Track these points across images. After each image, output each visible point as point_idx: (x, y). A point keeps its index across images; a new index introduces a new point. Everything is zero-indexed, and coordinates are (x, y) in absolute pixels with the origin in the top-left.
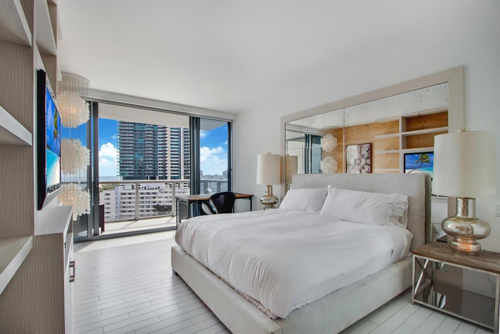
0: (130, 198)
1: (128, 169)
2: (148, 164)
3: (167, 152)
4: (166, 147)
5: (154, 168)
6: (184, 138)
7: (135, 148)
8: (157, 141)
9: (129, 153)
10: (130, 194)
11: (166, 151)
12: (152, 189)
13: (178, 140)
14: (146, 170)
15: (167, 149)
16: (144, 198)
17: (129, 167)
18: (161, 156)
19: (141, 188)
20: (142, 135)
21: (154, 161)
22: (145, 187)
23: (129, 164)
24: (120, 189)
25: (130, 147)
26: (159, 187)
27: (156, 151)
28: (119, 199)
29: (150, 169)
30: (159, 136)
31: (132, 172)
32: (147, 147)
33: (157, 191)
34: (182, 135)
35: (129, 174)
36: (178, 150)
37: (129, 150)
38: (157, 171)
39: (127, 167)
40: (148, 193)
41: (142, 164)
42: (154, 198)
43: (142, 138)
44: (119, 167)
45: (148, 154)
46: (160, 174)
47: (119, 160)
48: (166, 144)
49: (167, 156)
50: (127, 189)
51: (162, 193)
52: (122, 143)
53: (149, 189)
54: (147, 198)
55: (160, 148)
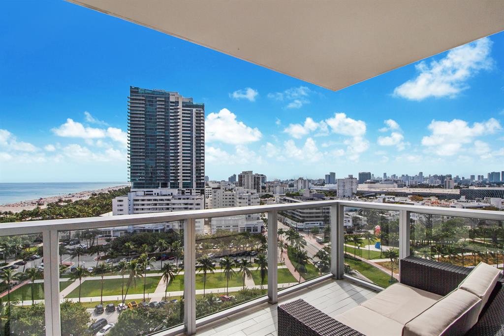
0: (143, 205)
1: (139, 175)
2: (159, 169)
3: (178, 158)
4: (178, 153)
5: (166, 174)
6: (196, 143)
7: (146, 153)
8: (169, 146)
9: (141, 159)
10: (143, 200)
11: (178, 156)
12: (164, 195)
13: (189, 145)
14: (157, 176)
15: (178, 154)
16: (158, 205)
17: (140, 173)
18: (173, 161)
19: (154, 195)
20: (153, 140)
21: (166, 167)
22: (158, 194)
23: (140, 169)
24: (132, 196)
25: (141, 152)
26: (172, 193)
27: (168, 157)
28: (131, 205)
29: (162, 175)
30: (171, 141)
31: (143, 178)
32: (158, 152)
33: (170, 197)
34: (194, 140)
35: (140, 180)
36: (189, 155)
37: (140, 155)
38: (168, 177)
39: (138, 173)
40: (162, 200)
41: (153, 170)
42: (168, 204)
43: (153, 143)
44: (130, 173)
45: (160, 159)
46: (171, 180)
47: (130, 166)
48: (178, 149)
49: (178, 161)
50: (139, 195)
51: (175, 199)
52: (133, 148)
53: (162, 195)
54: (160, 204)
55: (171, 153)
